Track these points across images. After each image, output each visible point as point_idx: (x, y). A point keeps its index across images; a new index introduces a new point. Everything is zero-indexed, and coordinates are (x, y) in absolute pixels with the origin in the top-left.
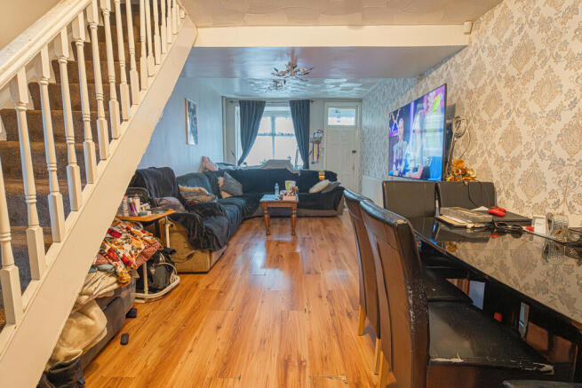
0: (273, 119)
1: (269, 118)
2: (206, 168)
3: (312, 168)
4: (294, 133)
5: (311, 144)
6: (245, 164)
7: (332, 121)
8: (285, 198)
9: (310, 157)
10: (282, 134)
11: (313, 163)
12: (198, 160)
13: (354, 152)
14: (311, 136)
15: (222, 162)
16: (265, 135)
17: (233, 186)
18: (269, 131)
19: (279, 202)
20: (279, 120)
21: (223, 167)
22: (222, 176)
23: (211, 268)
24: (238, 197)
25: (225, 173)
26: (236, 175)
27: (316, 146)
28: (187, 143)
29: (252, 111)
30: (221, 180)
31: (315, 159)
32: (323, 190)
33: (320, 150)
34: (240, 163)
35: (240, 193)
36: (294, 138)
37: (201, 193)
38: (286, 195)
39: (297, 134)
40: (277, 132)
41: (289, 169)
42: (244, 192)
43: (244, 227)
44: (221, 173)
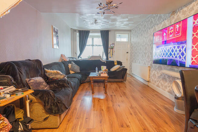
0: (93, 39)
1: (91, 39)
2: (63, 60)
3: (110, 59)
4: (102, 44)
5: (109, 49)
6: (81, 57)
7: (118, 40)
8: (102, 75)
9: (109, 55)
10: (97, 45)
11: (110, 57)
12: (59, 56)
13: (127, 53)
14: (109, 46)
15: (71, 57)
16: (89, 45)
17: (75, 68)
18: (91, 44)
19: (98, 77)
20: (95, 39)
21: (71, 59)
22: (71, 63)
23: (60, 124)
24: (78, 73)
25: (72, 62)
26: (77, 62)
27: (111, 50)
28: (53, 48)
29: (84, 35)
30: (70, 65)
31: (111, 56)
32: (117, 69)
33: (113, 51)
34: (79, 57)
35: (79, 71)
36: (102, 46)
37: (58, 73)
38: (102, 73)
39: (103, 45)
40: (94, 44)
41: (101, 60)
42: (81, 71)
43: (81, 88)
44: (70, 62)
